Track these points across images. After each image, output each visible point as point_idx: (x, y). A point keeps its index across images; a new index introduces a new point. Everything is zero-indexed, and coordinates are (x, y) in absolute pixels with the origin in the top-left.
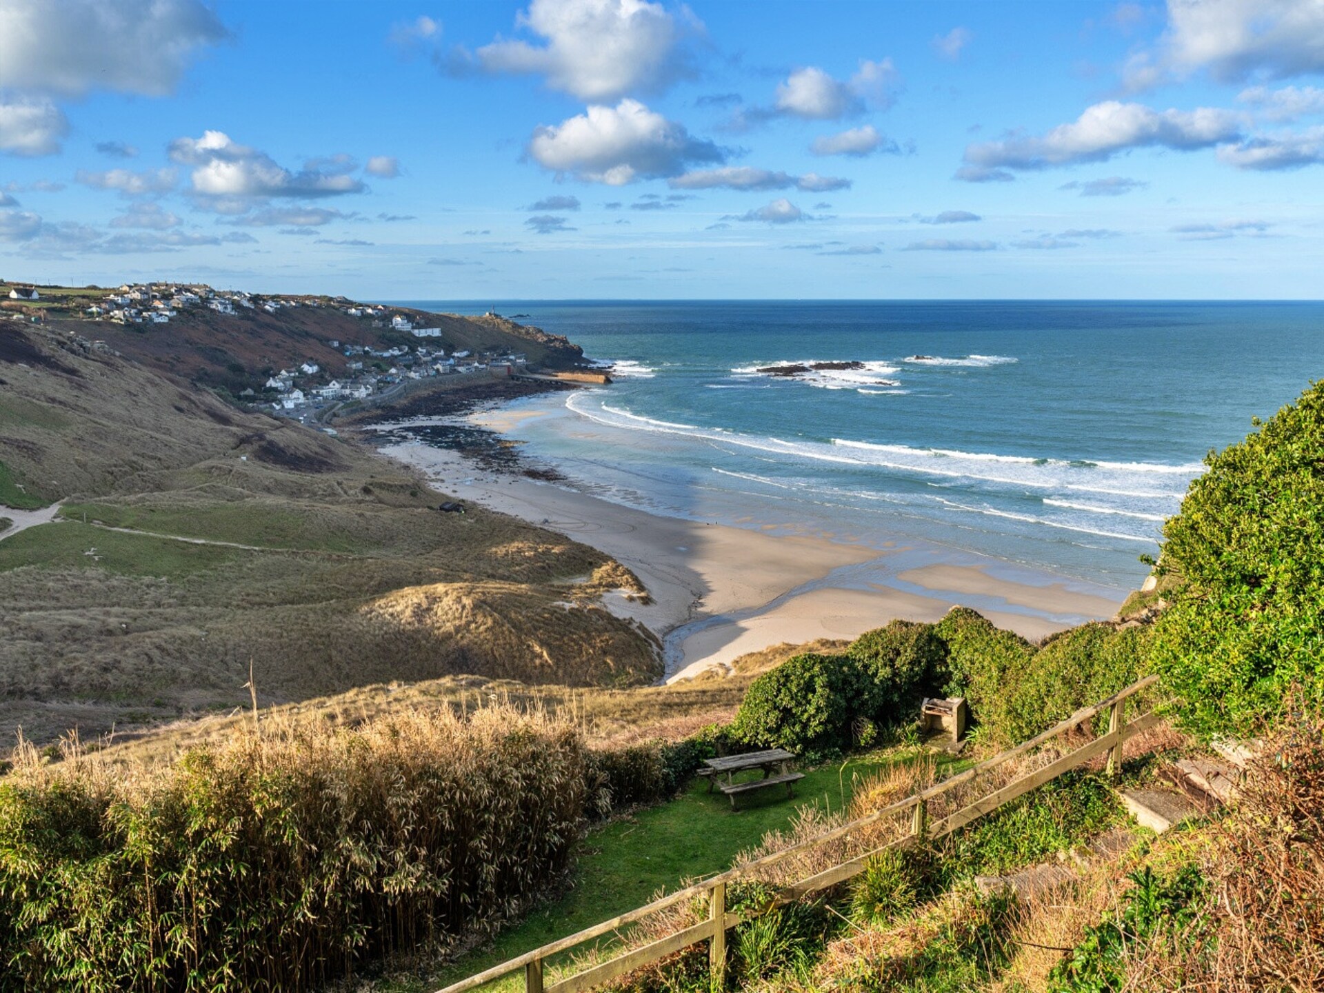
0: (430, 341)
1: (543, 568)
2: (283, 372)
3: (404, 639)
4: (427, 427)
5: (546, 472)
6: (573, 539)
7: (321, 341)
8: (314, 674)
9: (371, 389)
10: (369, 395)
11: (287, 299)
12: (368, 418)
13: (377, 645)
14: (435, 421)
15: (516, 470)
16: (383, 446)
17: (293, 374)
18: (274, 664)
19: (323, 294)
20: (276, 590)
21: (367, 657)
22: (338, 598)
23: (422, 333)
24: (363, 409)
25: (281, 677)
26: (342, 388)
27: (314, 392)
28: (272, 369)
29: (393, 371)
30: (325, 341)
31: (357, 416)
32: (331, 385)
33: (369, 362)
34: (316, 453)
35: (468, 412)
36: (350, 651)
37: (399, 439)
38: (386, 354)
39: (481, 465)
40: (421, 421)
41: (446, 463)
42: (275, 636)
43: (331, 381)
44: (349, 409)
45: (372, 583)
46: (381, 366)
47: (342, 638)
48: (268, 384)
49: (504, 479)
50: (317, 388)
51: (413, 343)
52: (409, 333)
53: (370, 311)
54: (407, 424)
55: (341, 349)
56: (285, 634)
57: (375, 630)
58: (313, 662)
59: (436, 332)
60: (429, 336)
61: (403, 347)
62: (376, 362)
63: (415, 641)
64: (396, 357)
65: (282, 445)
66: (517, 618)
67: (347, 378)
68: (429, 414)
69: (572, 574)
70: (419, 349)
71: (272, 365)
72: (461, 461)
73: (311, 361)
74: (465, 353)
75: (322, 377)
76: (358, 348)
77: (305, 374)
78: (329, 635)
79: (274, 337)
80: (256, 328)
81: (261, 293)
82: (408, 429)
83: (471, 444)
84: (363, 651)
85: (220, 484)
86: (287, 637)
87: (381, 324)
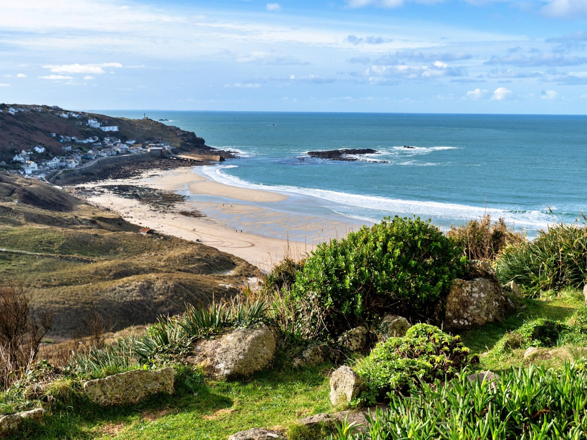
0: (111, 134)
1: (207, 266)
2: (23, 152)
3: (136, 305)
4: (115, 186)
5: (193, 212)
6: (220, 250)
7: (44, 133)
8: (86, 325)
9: (78, 163)
10: (76, 166)
11: (21, 106)
12: (78, 180)
13: (120, 308)
14: (120, 182)
15: (175, 211)
16: (90, 197)
17: (29, 153)
18: (62, 319)
19: (44, 104)
20: (55, 278)
21: (115, 315)
22: (92, 282)
23: (107, 129)
24: (74, 175)
25: (67, 327)
26: (61, 161)
27: (43, 164)
28: (16, 150)
29: (90, 152)
30: (47, 133)
31: (71, 179)
32: (54, 160)
33: (76, 147)
34: (56, 200)
35: (140, 177)
36: (105, 312)
37: (99, 193)
38: (85, 142)
39: (153, 208)
40: (110, 182)
41: (131, 207)
42: (61, 303)
43: (53, 158)
44: (66, 174)
45: (111, 274)
46: (83, 148)
47: (99, 304)
48: (14, 159)
49: (169, 216)
50: (45, 161)
51: (102, 135)
52: (99, 129)
53: (74, 115)
54: (102, 183)
55: (58, 138)
56: (66, 302)
57: (118, 300)
58: (84, 318)
59: (115, 129)
60: (111, 131)
61: (96, 137)
62: (79, 146)
63: (142, 306)
64: (91, 143)
65: (36, 194)
66: (200, 293)
67: (63, 155)
68: (115, 178)
69: (224, 270)
70: (105, 138)
71: (16, 147)
72: (140, 206)
73: (41, 145)
74: (134, 142)
75: (47, 155)
76: (68, 137)
77: (37, 152)
78: (92, 303)
79: (16, 130)
80: (4, 124)
81: (6, 103)
82: (104, 187)
83: (144, 196)
84: (113, 312)
85: (6, 217)
86: (68, 304)
87: (81, 123)
